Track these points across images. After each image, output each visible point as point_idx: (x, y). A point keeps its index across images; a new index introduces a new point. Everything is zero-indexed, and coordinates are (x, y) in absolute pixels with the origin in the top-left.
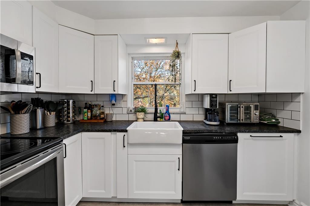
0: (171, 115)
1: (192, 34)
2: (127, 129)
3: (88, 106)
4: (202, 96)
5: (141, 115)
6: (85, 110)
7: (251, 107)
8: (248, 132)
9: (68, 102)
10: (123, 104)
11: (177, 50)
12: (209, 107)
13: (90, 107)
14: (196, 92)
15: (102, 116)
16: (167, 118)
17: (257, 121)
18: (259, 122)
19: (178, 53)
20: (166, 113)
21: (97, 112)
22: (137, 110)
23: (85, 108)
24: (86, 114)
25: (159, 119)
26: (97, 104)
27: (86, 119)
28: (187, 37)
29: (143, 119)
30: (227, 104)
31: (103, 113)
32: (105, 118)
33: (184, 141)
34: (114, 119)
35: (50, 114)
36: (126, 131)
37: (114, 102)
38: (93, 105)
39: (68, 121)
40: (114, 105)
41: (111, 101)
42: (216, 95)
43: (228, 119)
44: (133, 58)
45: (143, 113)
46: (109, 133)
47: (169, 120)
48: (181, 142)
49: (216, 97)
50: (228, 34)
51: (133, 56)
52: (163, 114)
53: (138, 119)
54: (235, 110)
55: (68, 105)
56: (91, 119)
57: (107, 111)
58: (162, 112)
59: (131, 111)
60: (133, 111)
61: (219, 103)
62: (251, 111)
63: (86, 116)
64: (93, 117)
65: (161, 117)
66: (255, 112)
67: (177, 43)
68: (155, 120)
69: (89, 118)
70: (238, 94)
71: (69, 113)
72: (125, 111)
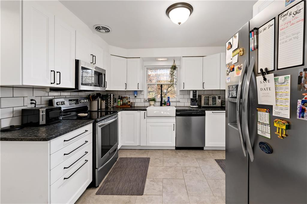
0: (171, 103)
1: (183, 57)
2: (147, 109)
3: (120, 98)
4: (189, 91)
5: (152, 103)
6: (119, 100)
7: (216, 97)
8: (211, 110)
9: (110, 95)
10: (141, 97)
11: (174, 65)
12: (192, 98)
13: (121, 98)
14: (185, 89)
15: (129, 103)
16: (168, 104)
17: (220, 105)
18: (221, 106)
19: (175, 67)
20: (168, 101)
21: (126, 101)
22: (150, 100)
23: (119, 99)
24: (119, 102)
25: (163, 105)
26: (126, 96)
27: (119, 105)
28: (180, 59)
29: (154, 105)
30: (202, 96)
31: (129, 102)
32: (131, 105)
33: (177, 115)
34: (136, 105)
35: (103, 102)
36: (146, 110)
37: (136, 95)
38: (124, 97)
39: (110, 106)
40: (136, 97)
41: (134, 95)
42: (196, 91)
43: (203, 104)
44: (147, 69)
45: (154, 102)
46: (137, 111)
47: (169, 105)
48: (175, 116)
49: (196, 92)
50: (203, 57)
51: (147, 67)
52: (166, 102)
53: (150, 105)
54: (207, 99)
55: (111, 97)
56: (122, 105)
57: (131, 101)
58: (165, 101)
59: (146, 100)
60: (147, 100)
61: (198, 95)
62: (216, 100)
63: (119, 104)
64: (124, 104)
65: (165, 104)
66: (218, 100)
67: (174, 61)
68: (161, 105)
69: (121, 105)
70: (212, 90)
71: (111, 102)
72: (142, 101)
